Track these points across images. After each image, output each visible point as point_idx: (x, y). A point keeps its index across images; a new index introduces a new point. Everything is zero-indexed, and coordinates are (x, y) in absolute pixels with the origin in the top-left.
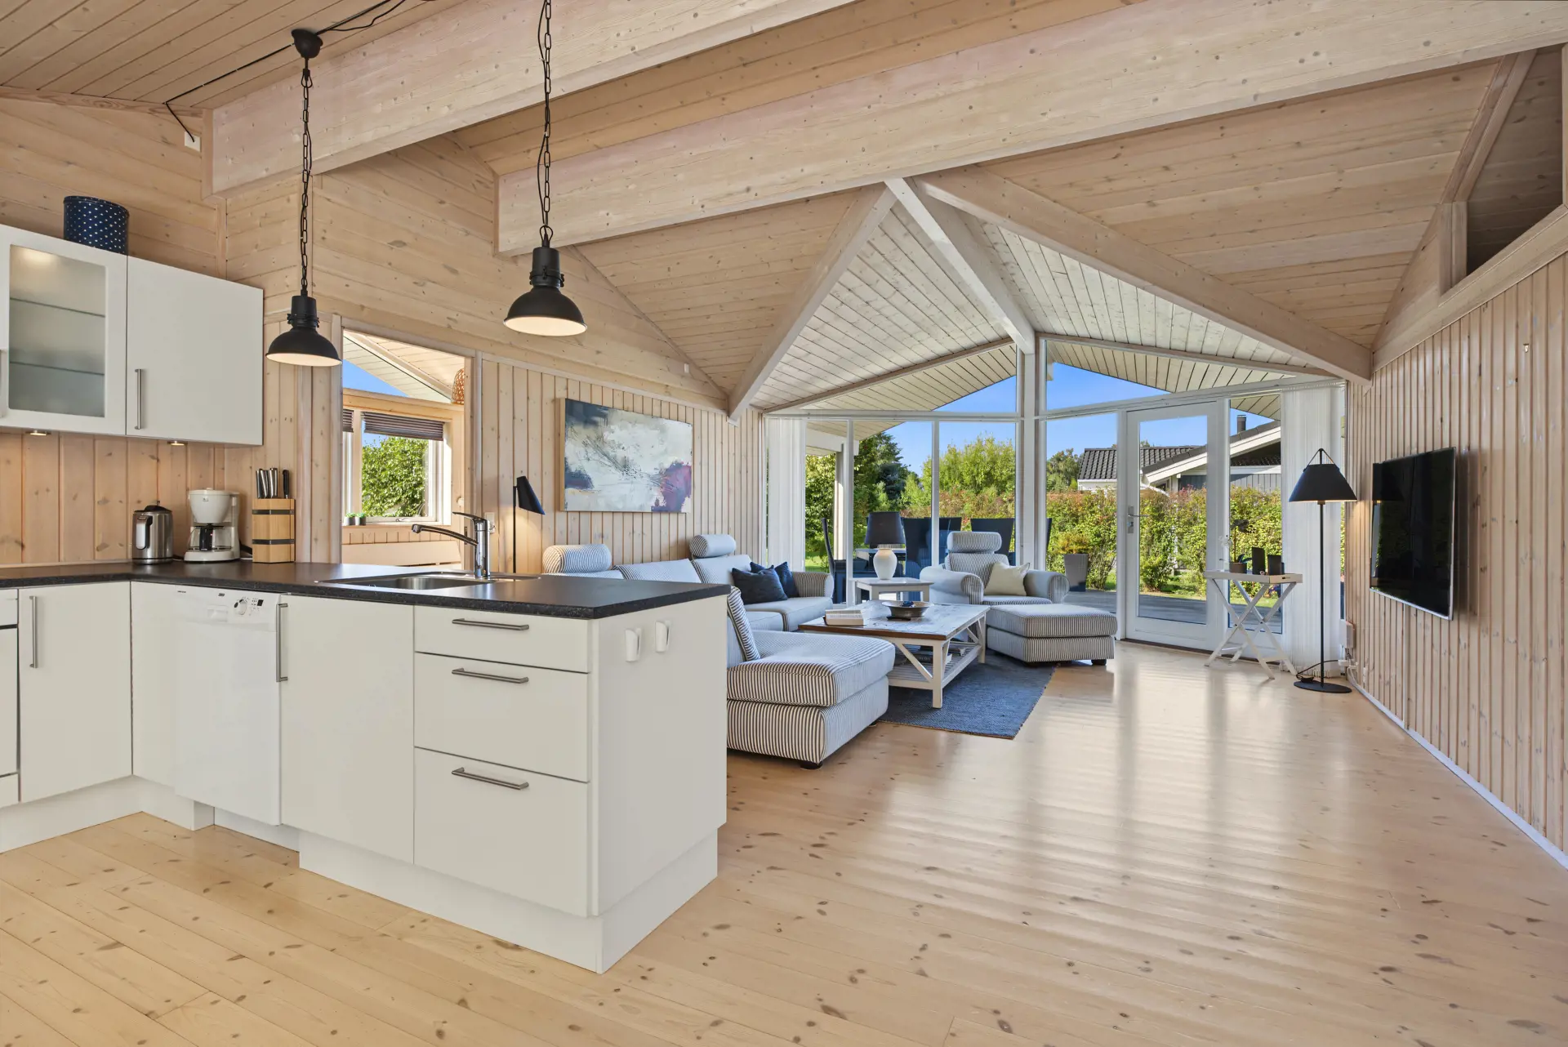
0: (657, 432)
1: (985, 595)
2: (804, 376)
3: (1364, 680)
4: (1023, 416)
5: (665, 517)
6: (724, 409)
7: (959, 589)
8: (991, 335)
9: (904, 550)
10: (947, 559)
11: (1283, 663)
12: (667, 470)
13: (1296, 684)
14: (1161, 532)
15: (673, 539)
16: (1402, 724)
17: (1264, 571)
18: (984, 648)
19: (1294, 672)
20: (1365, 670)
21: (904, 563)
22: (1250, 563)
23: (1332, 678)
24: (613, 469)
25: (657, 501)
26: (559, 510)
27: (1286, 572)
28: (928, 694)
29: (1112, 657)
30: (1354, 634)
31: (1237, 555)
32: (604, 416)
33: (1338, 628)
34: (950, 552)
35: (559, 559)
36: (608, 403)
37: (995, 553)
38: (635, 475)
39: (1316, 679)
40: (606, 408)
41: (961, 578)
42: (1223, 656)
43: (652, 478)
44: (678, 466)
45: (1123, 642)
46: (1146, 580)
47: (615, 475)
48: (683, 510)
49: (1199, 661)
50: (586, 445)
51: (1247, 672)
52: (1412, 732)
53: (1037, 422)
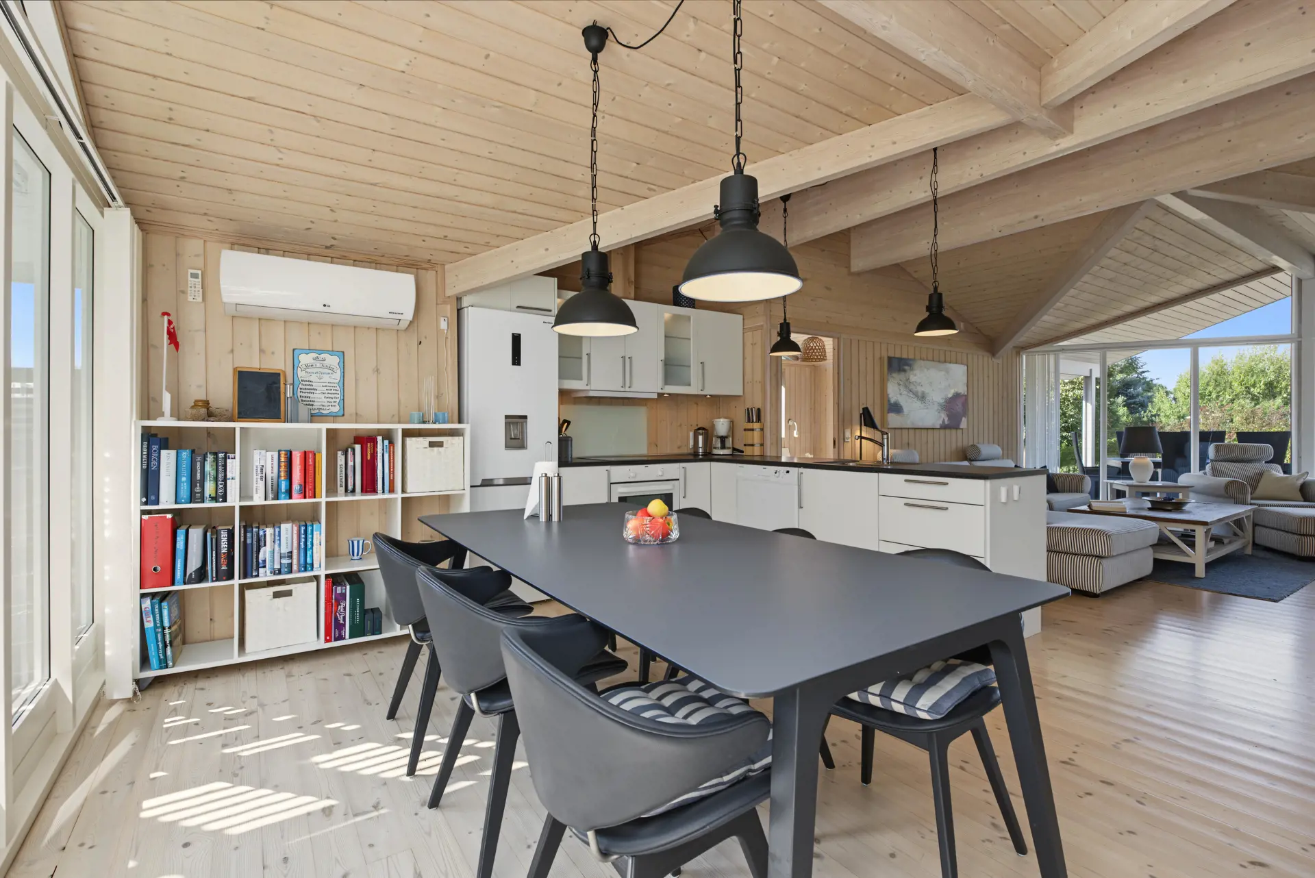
0: (943, 373)
1: (1252, 499)
2: (1058, 321)
5: (948, 431)
6: (990, 352)
7: (1223, 492)
9: (1159, 459)
10: (1208, 467)
12: (950, 398)
15: (954, 446)
18: (1251, 542)
21: (1160, 471)
24: (916, 400)
25: (944, 420)
28: (1192, 566)
32: (910, 365)
34: (1212, 460)
36: (911, 356)
37: (1266, 462)
38: (929, 403)
40: (911, 360)
41: (1224, 485)
43: (940, 404)
44: (957, 396)
47: (917, 404)
48: (961, 427)
50: (899, 385)
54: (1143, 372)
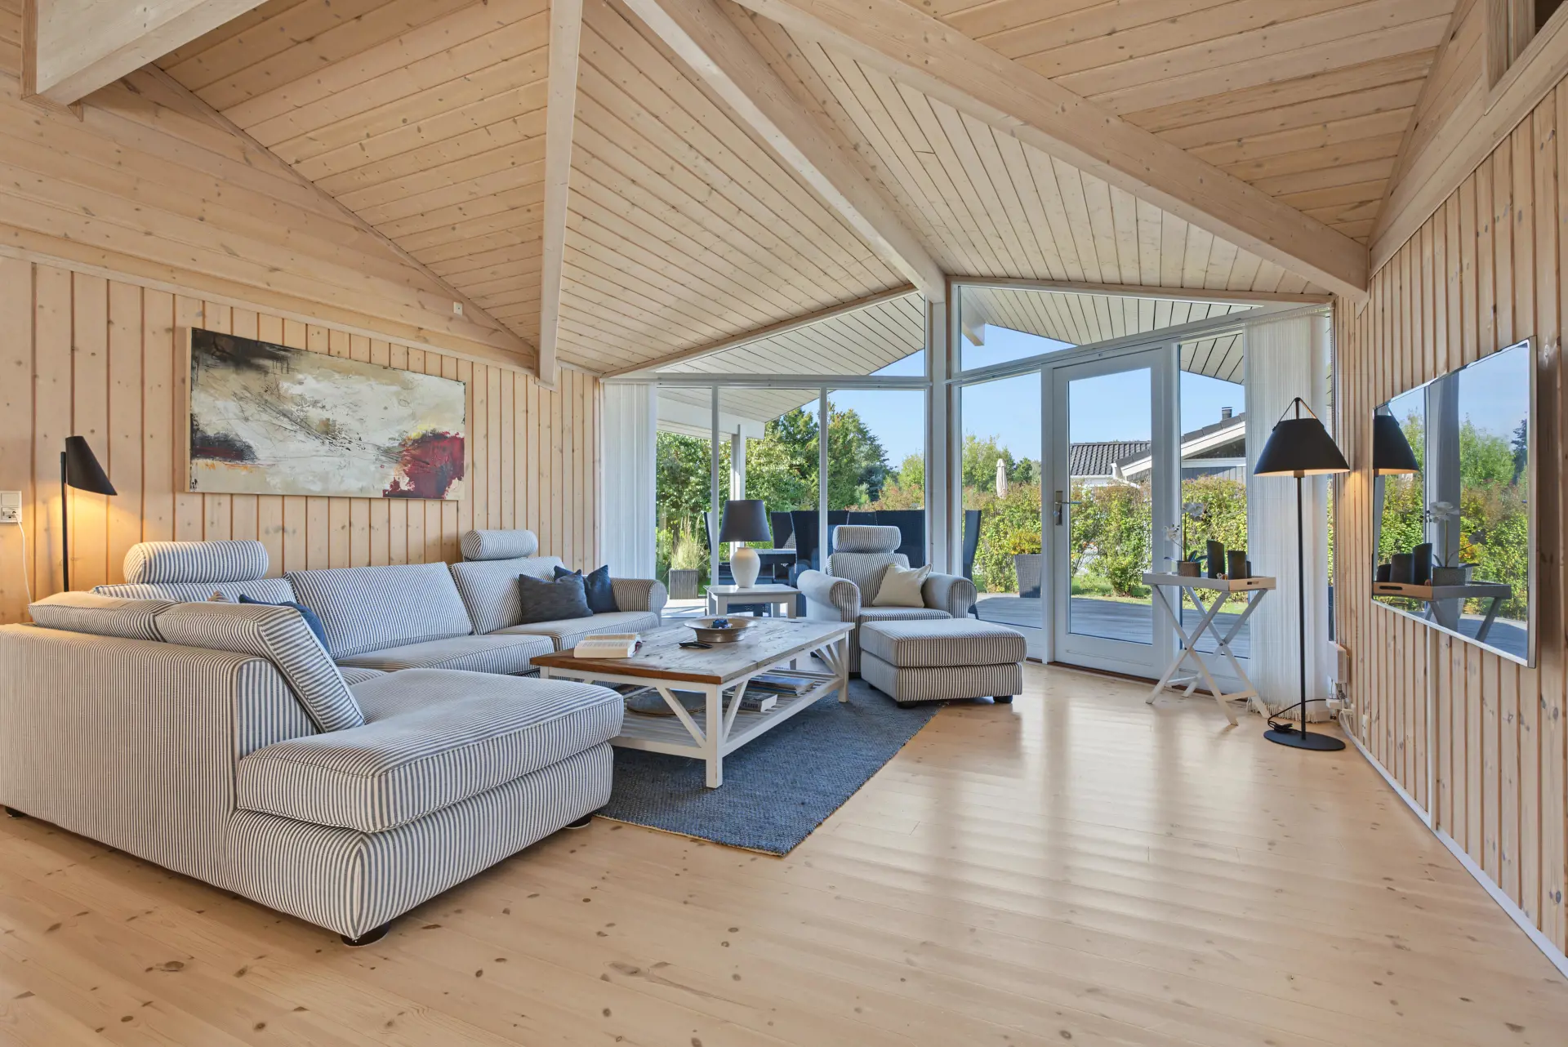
0: (396, 389)
1: (864, 606)
3: (1365, 733)
4: (932, 380)
5: (413, 504)
6: (529, 368)
8: (890, 280)
11: (1251, 700)
12: (415, 441)
13: (1267, 736)
14: (1130, 530)
16: (1428, 819)
17: (1223, 572)
18: (846, 681)
19: (1266, 715)
20: (1365, 718)
22: (1204, 562)
23: (1319, 723)
24: (301, 436)
25: (396, 482)
26: (183, 490)
27: (1253, 574)
29: (1020, 693)
30: (1347, 662)
31: (1189, 553)
32: (283, 360)
33: (1325, 654)
34: (835, 551)
35: (142, 562)
36: (297, 344)
37: (895, 552)
38: (347, 445)
39: (1294, 727)
40: (286, 349)
42: (1173, 687)
43: (384, 449)
44: (436, 437)
45: (1051, 667)
46: (1115, 583)
47: (305, 445)
48: (450, 496)
49: (1140, 695)
50: (240, 397)
51: (1203, 713)
52: (1443, 835)
53: (949, 388)
54: (884, 460)
